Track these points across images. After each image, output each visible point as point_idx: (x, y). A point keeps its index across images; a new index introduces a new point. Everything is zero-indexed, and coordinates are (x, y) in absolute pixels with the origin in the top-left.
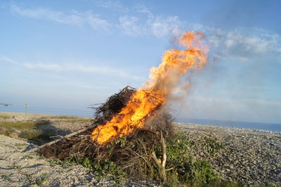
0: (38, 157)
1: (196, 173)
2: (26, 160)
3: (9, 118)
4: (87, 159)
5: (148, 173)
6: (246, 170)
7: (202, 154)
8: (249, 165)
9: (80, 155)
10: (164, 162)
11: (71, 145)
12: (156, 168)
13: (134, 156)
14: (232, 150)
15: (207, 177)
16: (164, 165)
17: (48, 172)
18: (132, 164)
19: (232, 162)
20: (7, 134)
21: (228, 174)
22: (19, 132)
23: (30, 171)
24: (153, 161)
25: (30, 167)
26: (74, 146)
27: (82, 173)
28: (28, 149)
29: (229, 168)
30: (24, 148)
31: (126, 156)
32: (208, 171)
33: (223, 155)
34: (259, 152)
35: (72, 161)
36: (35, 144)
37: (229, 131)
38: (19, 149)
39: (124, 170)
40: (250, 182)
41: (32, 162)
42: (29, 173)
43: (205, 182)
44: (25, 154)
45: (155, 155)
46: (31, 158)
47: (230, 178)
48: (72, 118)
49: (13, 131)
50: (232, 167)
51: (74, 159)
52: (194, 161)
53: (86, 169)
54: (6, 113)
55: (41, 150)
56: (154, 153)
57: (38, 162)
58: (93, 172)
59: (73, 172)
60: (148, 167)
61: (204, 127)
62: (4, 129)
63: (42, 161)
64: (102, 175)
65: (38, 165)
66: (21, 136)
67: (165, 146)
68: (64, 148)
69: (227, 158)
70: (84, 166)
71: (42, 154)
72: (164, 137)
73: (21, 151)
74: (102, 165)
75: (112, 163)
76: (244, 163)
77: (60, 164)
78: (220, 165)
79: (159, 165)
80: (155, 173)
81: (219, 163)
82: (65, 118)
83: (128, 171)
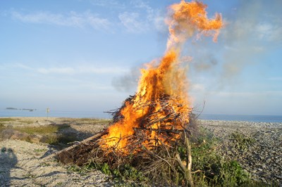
0: (56, 163)
1: (227, 176)
2: (42, 167)
3: (32, 122)
4: (106, 164)
5: (172, 178)
6: (280, 169)
7: (229, 152)
9: (99, 160)
10: (190, 165)
11: (90, 150)
12: (181, 172)
13: (156, 160)
14: (262, 148)
15: (238, 178)
16: (189, 168)
17: (63, 181)
18: (155, 168)
19: (264, 161)
20: (29, 140)
21: (261, 175)
22: (40, 136)
23: (44, 181)
24: (177, 165)
25: (46, 175)
26: (92, 151)
27: (100, 181)
28: (46, 154)
30: (43, 153)
31: (148, 160)
32: (239, 173)
33: (253, 153)
35: (90, 166)
36: (56, 148)
37: (257, 126)
38: (37, 155)
39: (146, 176)
41: (48, 170)
42: (44, 183)
43: (236, 184)
44: (42, 160)
45: (179, 158)
46: (48, 165)
47: (263, 179)
48: (94, 120)
49: (34, 136)
50: (264, 166)
51: (93, 165)
52: (222, 162)
53: (105, 176)
54: (30, 118)
55: (58, 155)
56: (178, 156)
57: (54, 170)
58: (113, 179)
59: (91, 180)
60: (172, 171)
61: (230, 122)
62: (26, 134)
63: (59, 169)
64: (122, 182)
65: (55, 172)
66: (43, 140)
67: (189, 147)
68: (82, 153)
69: (258, 156)
70: (103, 172)
71: (60, 159)
72: (188, 137)
73: (39, 157)
74: (122, 172)
75: (133, 169)
76: (277, 161)
77: (78, 170)
78: (250, 165)
79: (184, 168)
80: (180, 177)
81: (250, 162)
82: (86, 120)
83: (150, 176)
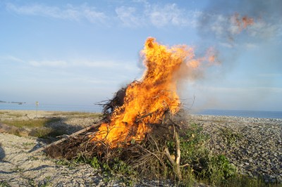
0: (44, 157)
1: (214, 170)
2: (30, 161)
3: (21, 116)
4: (95, 158)
5: (161, 172)
6: (266, 163)
7: (218, 147)
8: (269, 158)
9: (88, 154)
10: (178, 159)
11: (78, 144)
12: (170, 166)
13: (145, 153)
14: (249, 142)
15: (225, 172)
16: (178, 162)
17: (51, 175)
18: (144, 162)
19: (251, 155)
20: (17, 133)
21: (248, 168)
22: (29, 130)
23: (32, 175)
24: (166, 159)
25: (34, 169)
26: (81, 145)
27: (89, 174)
28: (35, 148)
29: (248, 162)
30: (31, 147)
31: (137, 154)
32: (226, 166)
33: (241, 148)
34: (279, 143)
35: (79, 160)
36: (44, 142)
37: (246, 121)
38: (26, 149)
39: (135, 170)
40: (271, 176)
41: (37, 164)
42: (32, 177)
43: (223, 178)
44: (31, 154)
45: (168, 152)
46: (37, 159)
47: (249, 172)
48: (84, 113)
49: (23, 130)
50: (251, 160)
51: (82, 159)
52: (210, 156)
53: (93, 169)
54: (19, 111)
55: (47, 149)
56: (167, 150)
57: (43, 164)
58: (102, 173)
59: (79, 174)
60: (161, 165)
61: (218, 117)
62: (14, 128)
63: (48, 162)
64: (111, 176)
65: (43, 166)
66: (31, 134)
67: (178, 141)
68: (71, 147)
69: (245, 151)
70: (92, 166)
71: (49, 153)
72: (177, 131)
73: (27, 151)
74: (111, 165)
75: (122, 163)
76: (263, 155)
77: (66, 164)
78: (237, 159)
79: (173, 162)
80: (168, 170)
81: (237, 156)
82: (77, 114)
83: (139, 170)
